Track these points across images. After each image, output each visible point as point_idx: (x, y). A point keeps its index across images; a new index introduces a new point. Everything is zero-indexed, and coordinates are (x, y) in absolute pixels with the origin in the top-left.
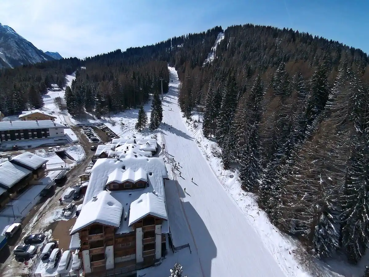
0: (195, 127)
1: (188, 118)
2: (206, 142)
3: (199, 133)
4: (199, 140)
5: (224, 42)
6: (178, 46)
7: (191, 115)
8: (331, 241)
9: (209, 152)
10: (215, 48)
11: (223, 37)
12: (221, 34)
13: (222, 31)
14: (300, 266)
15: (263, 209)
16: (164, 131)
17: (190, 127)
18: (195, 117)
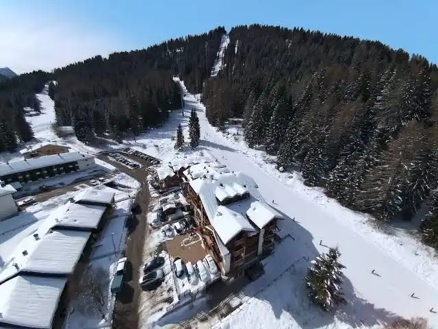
0: (236, 140)
1: (224, 133)
2: (252, 152)
3: (242, 145)
4: (245, 152)
5: (231, 46)
6: (178, 51)
7: (225, 128)
8: (396, 208)
9: (260, 160)
10: (221, 53)
11: (228, 41)
12: (224, 36)
13: (225, 32)
14: (374, 230)
15: (333, 197)
16: (208, 148)
17: (229, 140)
18: (233, 130)
